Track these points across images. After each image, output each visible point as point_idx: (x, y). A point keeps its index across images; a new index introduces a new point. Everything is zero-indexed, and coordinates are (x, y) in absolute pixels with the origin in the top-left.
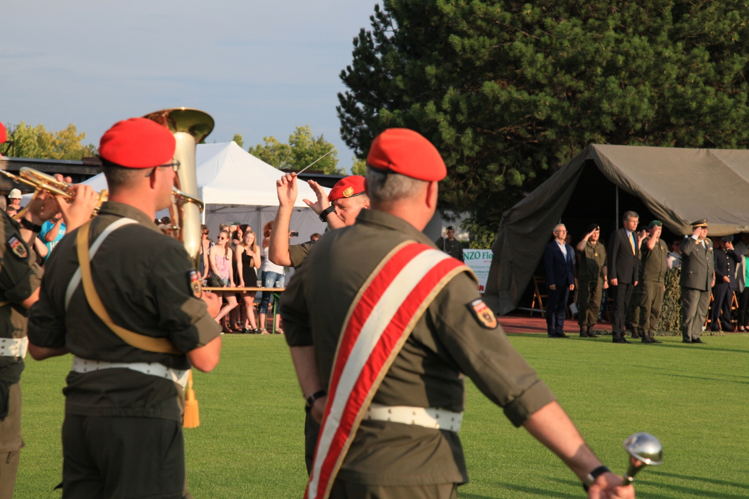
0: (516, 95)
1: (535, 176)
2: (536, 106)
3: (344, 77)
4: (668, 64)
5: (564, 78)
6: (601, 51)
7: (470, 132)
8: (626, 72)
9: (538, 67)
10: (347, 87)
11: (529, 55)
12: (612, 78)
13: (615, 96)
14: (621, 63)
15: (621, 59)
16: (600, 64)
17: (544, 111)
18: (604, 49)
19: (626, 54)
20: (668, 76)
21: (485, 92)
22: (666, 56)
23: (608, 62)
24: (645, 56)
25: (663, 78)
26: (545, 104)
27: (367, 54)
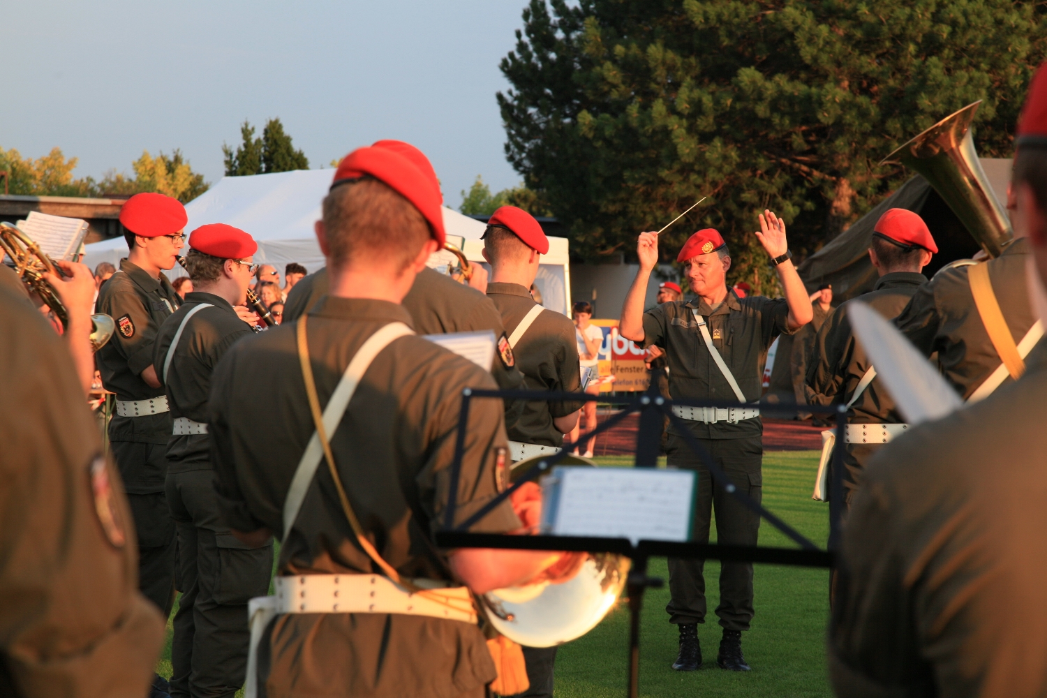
0: (788, 87)
1: (813, 208)
2: (821, 104)
3: (506, 69)
4: (1014, 37)
5: (858, 61)
6: (916, 18)
7: (719, 144)
8: (950, 49)
9: (821, 46)
10: (511, 83)
11: (806, 27)
12: (934, 59)
13: (939, 86)
14: (945, 36)
15: (945, 30)
16: (914, 40)
17: (832, 111)
18: (920, 16)
19: (954, 23)
20: (1015, 54)
21: (742, 85)
22: (1011, 25)
23: (924, 36)
24: (980, 25)
25: (1007, 57)
26: (834, 101)
27: (545, 33)
